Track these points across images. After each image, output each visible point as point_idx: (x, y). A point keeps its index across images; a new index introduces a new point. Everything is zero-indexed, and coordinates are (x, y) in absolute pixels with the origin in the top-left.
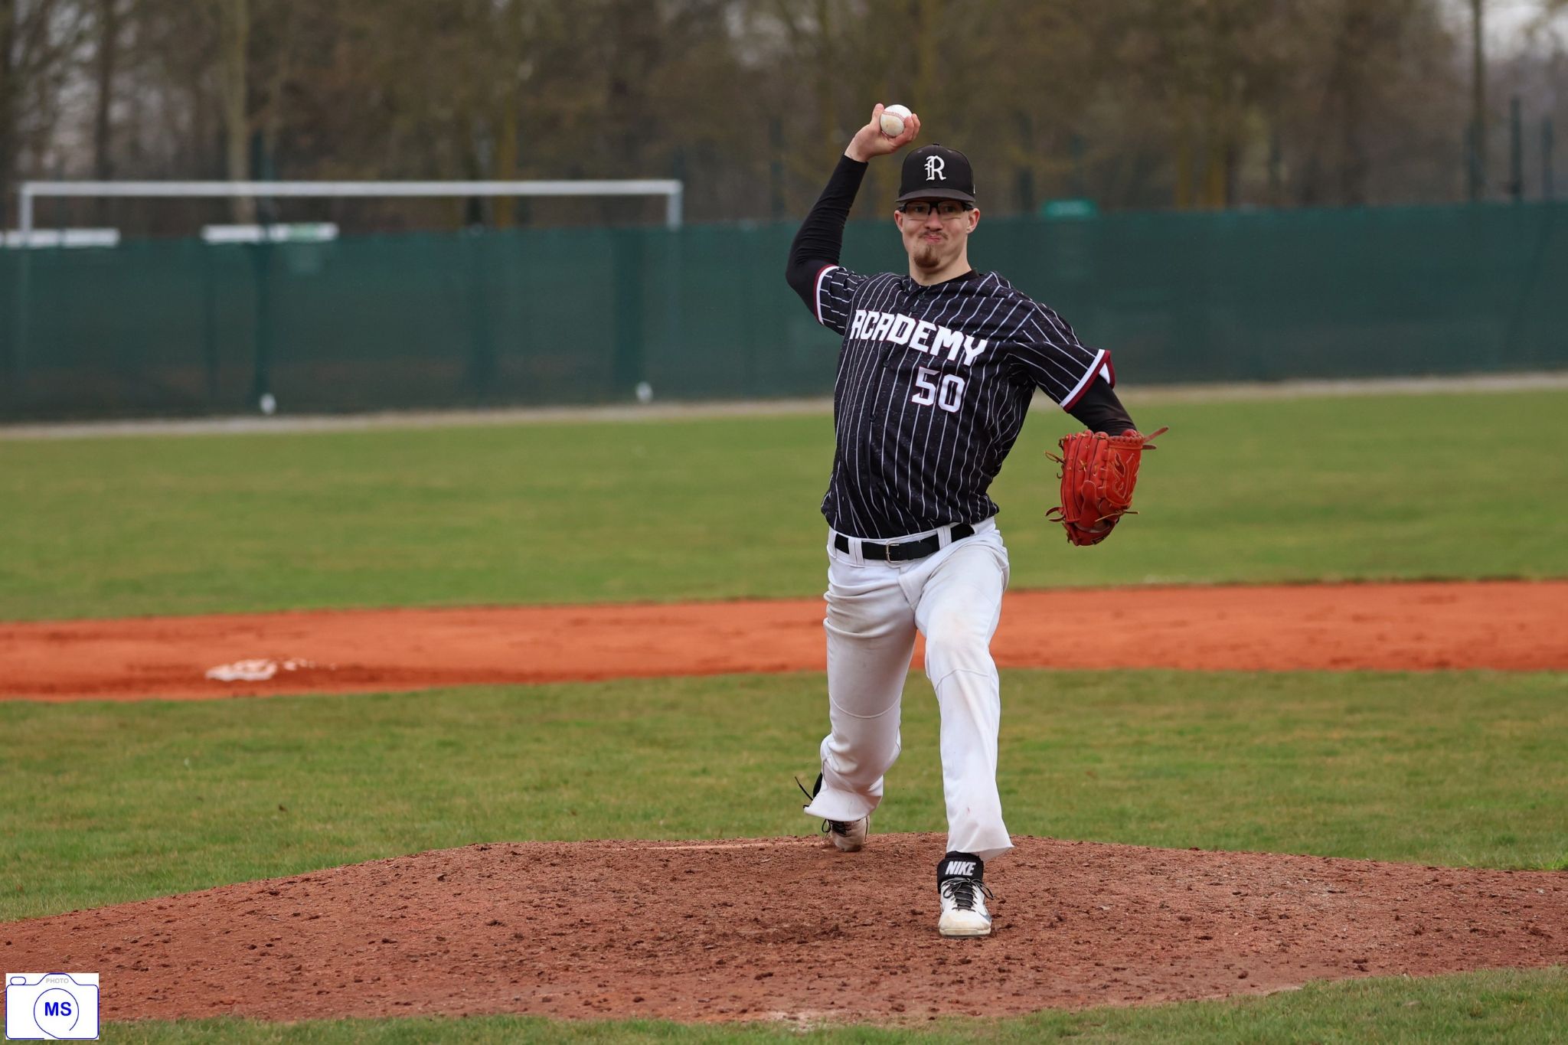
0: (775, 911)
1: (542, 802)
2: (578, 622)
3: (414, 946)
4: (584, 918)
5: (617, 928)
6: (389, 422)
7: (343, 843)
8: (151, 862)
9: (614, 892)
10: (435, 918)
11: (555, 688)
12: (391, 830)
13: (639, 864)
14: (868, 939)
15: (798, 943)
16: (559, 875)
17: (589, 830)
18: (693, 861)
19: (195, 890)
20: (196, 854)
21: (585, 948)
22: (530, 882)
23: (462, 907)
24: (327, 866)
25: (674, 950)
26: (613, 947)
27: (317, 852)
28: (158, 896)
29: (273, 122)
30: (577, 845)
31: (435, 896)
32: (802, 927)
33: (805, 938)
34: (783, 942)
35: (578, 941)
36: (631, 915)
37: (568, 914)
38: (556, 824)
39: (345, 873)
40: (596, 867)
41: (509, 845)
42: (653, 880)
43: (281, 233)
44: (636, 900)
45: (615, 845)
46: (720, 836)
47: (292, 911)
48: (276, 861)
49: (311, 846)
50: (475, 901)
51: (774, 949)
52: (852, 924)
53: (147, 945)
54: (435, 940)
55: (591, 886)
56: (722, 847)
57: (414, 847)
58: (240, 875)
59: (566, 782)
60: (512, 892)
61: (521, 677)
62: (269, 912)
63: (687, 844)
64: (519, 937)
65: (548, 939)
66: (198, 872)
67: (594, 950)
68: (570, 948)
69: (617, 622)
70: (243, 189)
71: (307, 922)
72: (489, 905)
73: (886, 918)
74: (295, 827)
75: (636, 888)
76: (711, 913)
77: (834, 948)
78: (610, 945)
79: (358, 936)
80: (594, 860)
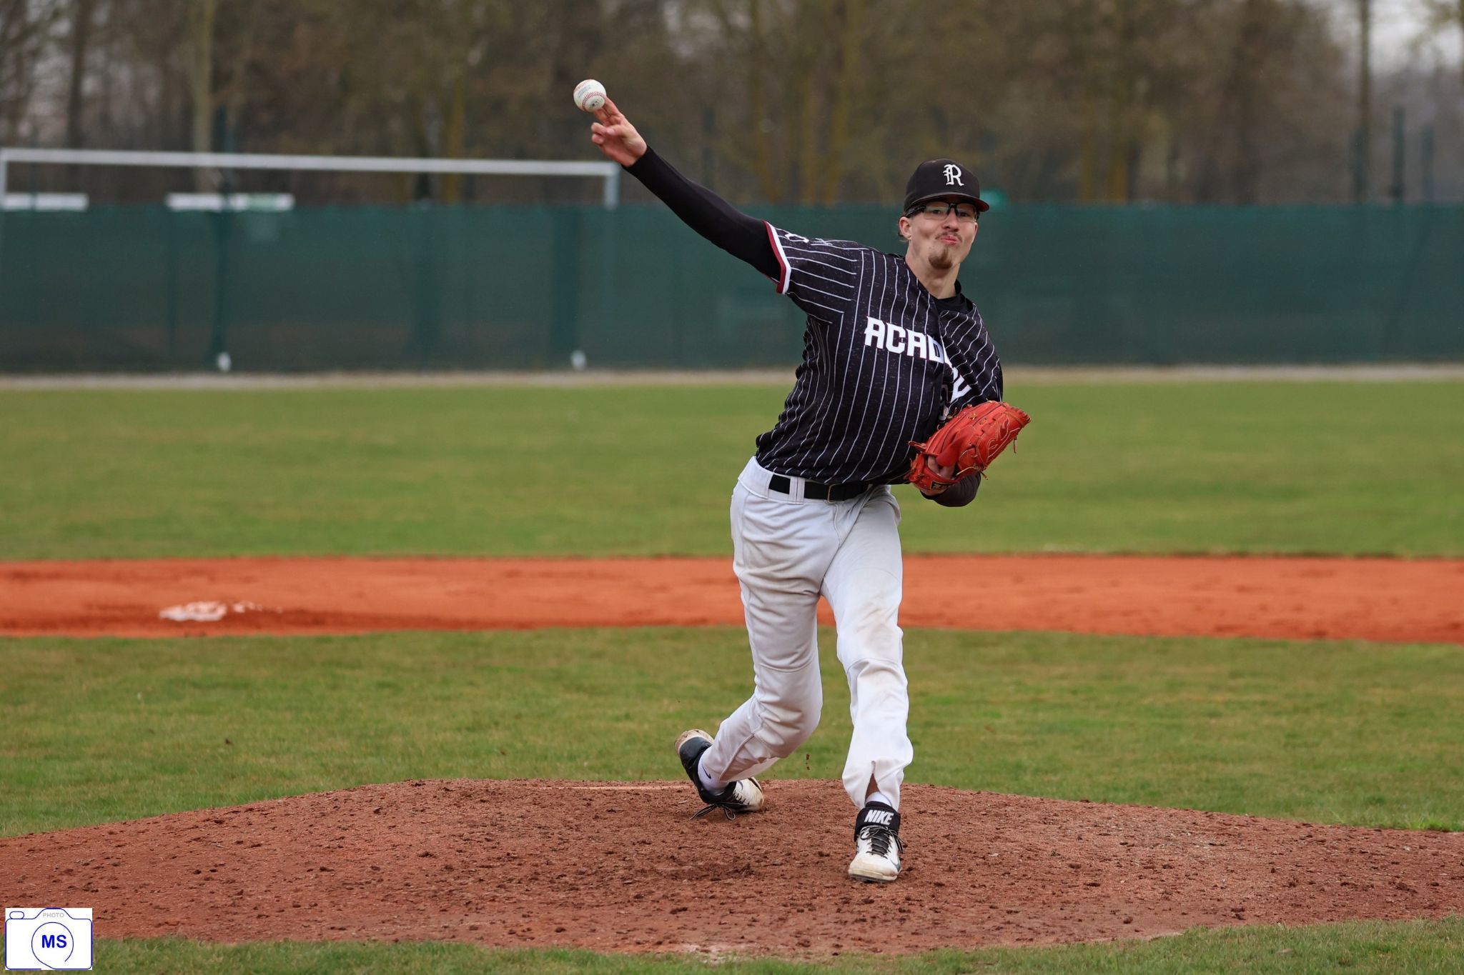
0: (691, 849)
1: (474, 742)
2: (512, 574)
3: (349, 875)
4: (511, 852)
5: (542, 861)
6: (338, 382)
7: (285, 776)
8: (104, 791)
9: (540, 828)
10: (370, 848)
11: (488, 635)
12: (331, 765)
13: (564, 803)
14: (778, 877)
15: (712, 880)
16: (488, 811)
17: (518, 769)
18: (614, 801)
19: (145, 816)
20: (146, 783)
21: (511, 880)
22: (461, 817)
23: (397, 839)
24: (269, 798)
25: (595, 884)
26: (537, 879)
27: (261, 785)
28: (109, 822)
29: (236, 98)
30: (505, 783)
31: (371, 828)
32: (716, 865)
33: (718, 876)
34: (697, 879)
35: (504, 873)
36: (555, 850)
37: (495, 847)
38: (486, 764)
39: (286, 804)
40: (523, 804)
41: (442, 781)
42: (576, 818)
44: (560, 836)
45: (541, 784)
46: (640, 778)
47: (235, 839)
48: (221, 792)
49: (255, 778)
50: (408, 833)
51: (689, 885)
52: (763, 864)
53: (98, 868)
54: (370, 869)
55: (518, 822)
56: (643, 788)
57: (352, 782)
58: (188, 804)
59: (497, 724)
60: (444, 826)
61: (456, 624)
62: (215, 840)
63: (609, 784)
64: (449, 868)
65: (476, 871)
66: (148, 801)
67: (519, 883)
68: (497, 880)
69: (548, 575)
70: (205, 160)
71: (249, 850)
72: (422, 838)
73: (795, 858)
74: (241, 760)
75: (561, 825)
76: (631, 850)
77: (746, 885)
78: (534, 878)
79: (297, 864)
80: (522, 797)
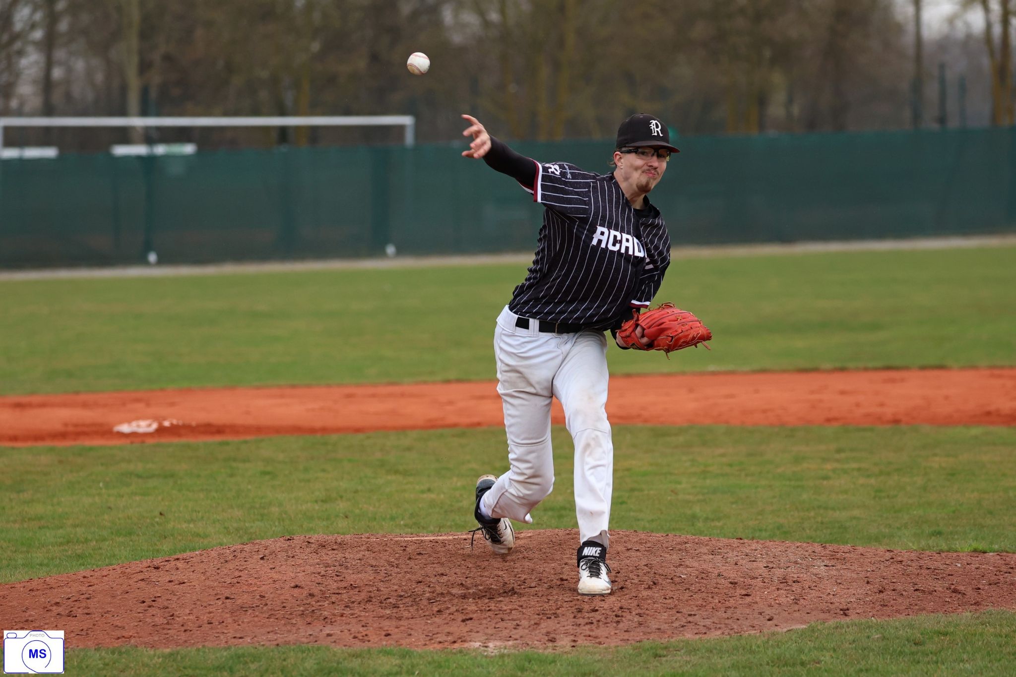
0: (474, 578)
1: (326, 510)
2: (349, 396)
3: (245, 601)
4: (353, 583)
5: (374, 589)
6: (229, 269)
7: (200, 536)
8: (79, 549)
9: (372, 566)
10: (258, 583)
11: (334, 437)
12: (231, 528)
13: (388, 549)
14: (533, 596)
15: (489, 599)
16: (337, 556)
17: (356, 527)
18: (422, 547)
19: (107, 565)
20: (107, 543)
21: (353, 602)
22: (319, 560)
23: (276, 576)
24: (190, 551)
25: (410, 603)
26: (371, 601)
27: (184, 542)
28: (83, 570)
29: (156, 78)
30: (348, 537)
31: (259, 569)
32: (491, 588)
33: (493, 595)
34: (479, 598)
35: (349, 598)
36: (383, 581)
37: (342, 580)
38: (335, 524)
39: (201, 555)
40: (360, 551)
41: (305, 537)
42: (396, 559)
43: (160, 150)
44: (386, 572)
45: (372, 537)
46: (439, 531)
47: (168, 579)
48: (158, 548)
49: (180, 538)
50: (284, 573)
51: (473, 603)
52: (522, 587)
53: (76, 601)
54: (258, 597)
55: (358, 563)
56: (441, 538)
57: (245, 538)
58: (136, 556)
59: (341, 497)
60: (308, 567)
61: (312, 431)
62: (154, 580)
63: (418, 536)
64: (312, 595)
65: (330, 596)
66: (109, 555)
67: (359, 604)
68: (344, 602)
69: (374, 396)
70: (138, 122)
71: (177, 586)
72: (293, 575)
73: (544, 583)
74: (170, 526)
75: (386, 564)
76: (433, 580)
77: (511, 602)
78: (369, 600)
79: (210, 595)
80: (359, 546)
